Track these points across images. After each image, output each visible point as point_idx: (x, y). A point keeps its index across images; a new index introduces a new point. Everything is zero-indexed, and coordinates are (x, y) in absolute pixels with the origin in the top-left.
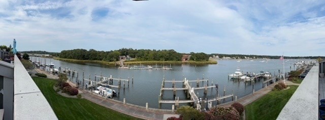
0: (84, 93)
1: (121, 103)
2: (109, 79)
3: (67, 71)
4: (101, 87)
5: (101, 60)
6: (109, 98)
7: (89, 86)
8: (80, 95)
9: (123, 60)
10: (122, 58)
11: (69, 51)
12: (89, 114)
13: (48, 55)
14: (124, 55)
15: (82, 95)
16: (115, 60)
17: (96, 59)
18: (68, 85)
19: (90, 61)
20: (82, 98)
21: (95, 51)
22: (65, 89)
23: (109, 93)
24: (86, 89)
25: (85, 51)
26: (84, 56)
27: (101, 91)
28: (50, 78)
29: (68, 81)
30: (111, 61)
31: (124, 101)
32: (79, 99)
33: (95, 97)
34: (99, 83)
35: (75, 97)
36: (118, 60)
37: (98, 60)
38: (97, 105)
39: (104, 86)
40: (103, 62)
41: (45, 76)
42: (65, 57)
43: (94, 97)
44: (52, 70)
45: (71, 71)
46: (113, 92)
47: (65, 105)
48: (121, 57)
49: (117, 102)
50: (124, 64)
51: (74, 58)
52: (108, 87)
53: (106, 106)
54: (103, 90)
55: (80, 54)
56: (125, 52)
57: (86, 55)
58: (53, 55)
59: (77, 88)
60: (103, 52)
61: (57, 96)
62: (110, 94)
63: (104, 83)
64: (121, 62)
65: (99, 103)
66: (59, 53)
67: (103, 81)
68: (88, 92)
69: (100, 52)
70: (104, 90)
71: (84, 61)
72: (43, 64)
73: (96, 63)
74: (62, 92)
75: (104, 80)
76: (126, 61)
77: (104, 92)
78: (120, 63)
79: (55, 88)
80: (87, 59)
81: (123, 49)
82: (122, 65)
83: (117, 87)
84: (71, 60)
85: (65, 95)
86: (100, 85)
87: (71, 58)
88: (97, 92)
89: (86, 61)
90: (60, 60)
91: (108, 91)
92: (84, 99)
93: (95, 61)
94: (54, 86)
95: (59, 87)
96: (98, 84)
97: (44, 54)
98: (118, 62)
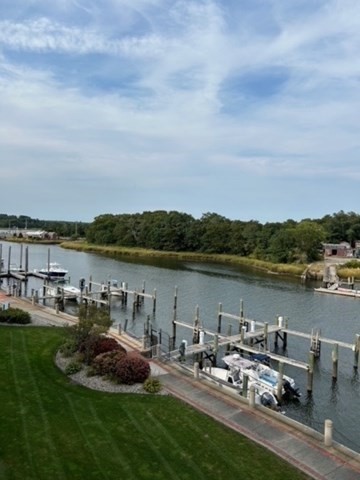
0: (171, 376)
1: (311, 436)
2: (271, 329)
3: (114, 291)
4: (236, 356)
5: (245, 253)
6: (268, 403)
7: (191, 350)
8: (156, 383)
9: (340, 261)
10: (334, 252)
11: (127, 217)
12: (184, 455)
13: (38, 233)
14: (345, 239)
15: (164, 382)
16: (304, 256)
17: (227, 250)
18: (112, 345)
19: (203, 256)
20: (163, 393)
21: (221, 220)
22: (100, 363)
23: (267, 383)
24: (180, 360)
25: (185, 218)
26: (182, 236)
27: (237, 373)
28: (45, 323)
29: (113, 332)
30: (284, 261)
31: (328, 432)
32: (152, 397)
33: (213, 392)
34: (233, 340)
35: (137, 388)
36: (314, 258)
37: (236, 253)
38: (218, 424)
39: (252, 356)
40: (253, 261)
41: (24, 319)
42: (112, 241)
43: (207, 394)
44: (52, 292)
45: (130, 292)
46: (287, 385)
47: (98, 422)
48: (328, 247)
49: (296, 429)
50: (341, 277)
51: (143, 245)
52: (267, 361)
53: (252, 437)
54: (244, 371)
55: (167, 230)
56: (347, 226)
57: (189, 233)
58: (60, 232)
59: (145, 354)
60: (255, 226)
61: (68, 389)
62: (270, 388)
63: (251, 342)
64: (329, 267)
65: (226, 418)
66: (87, 225)
67: (248, 335)
68: (185, 374)
69: (244, 224)
70: (250, 373)
71: (181, 254)
72: (15, 269)
73: (227, 264)
74: (90, 375)
75: (252, 333)
76: (349, 265)
77: (247, 378)
78: (322, 272)
79: (63, 362)
80: (194, 249)
81: (341, 217)
82: (334, 279)
83: (304, 367)
84: (132, 251)
85: (99, 384)
86: (236, 349)
87: (133, 243)
88: (221, 374)
89: (188, 254)
90: (89, 251)
91: (265, 376)
92: (169, 397)
93: (224, 257)
94: (59, 354)
95: (78, 355)
96: (228, 346)
97: (21, 227)
98: (314, 268)
